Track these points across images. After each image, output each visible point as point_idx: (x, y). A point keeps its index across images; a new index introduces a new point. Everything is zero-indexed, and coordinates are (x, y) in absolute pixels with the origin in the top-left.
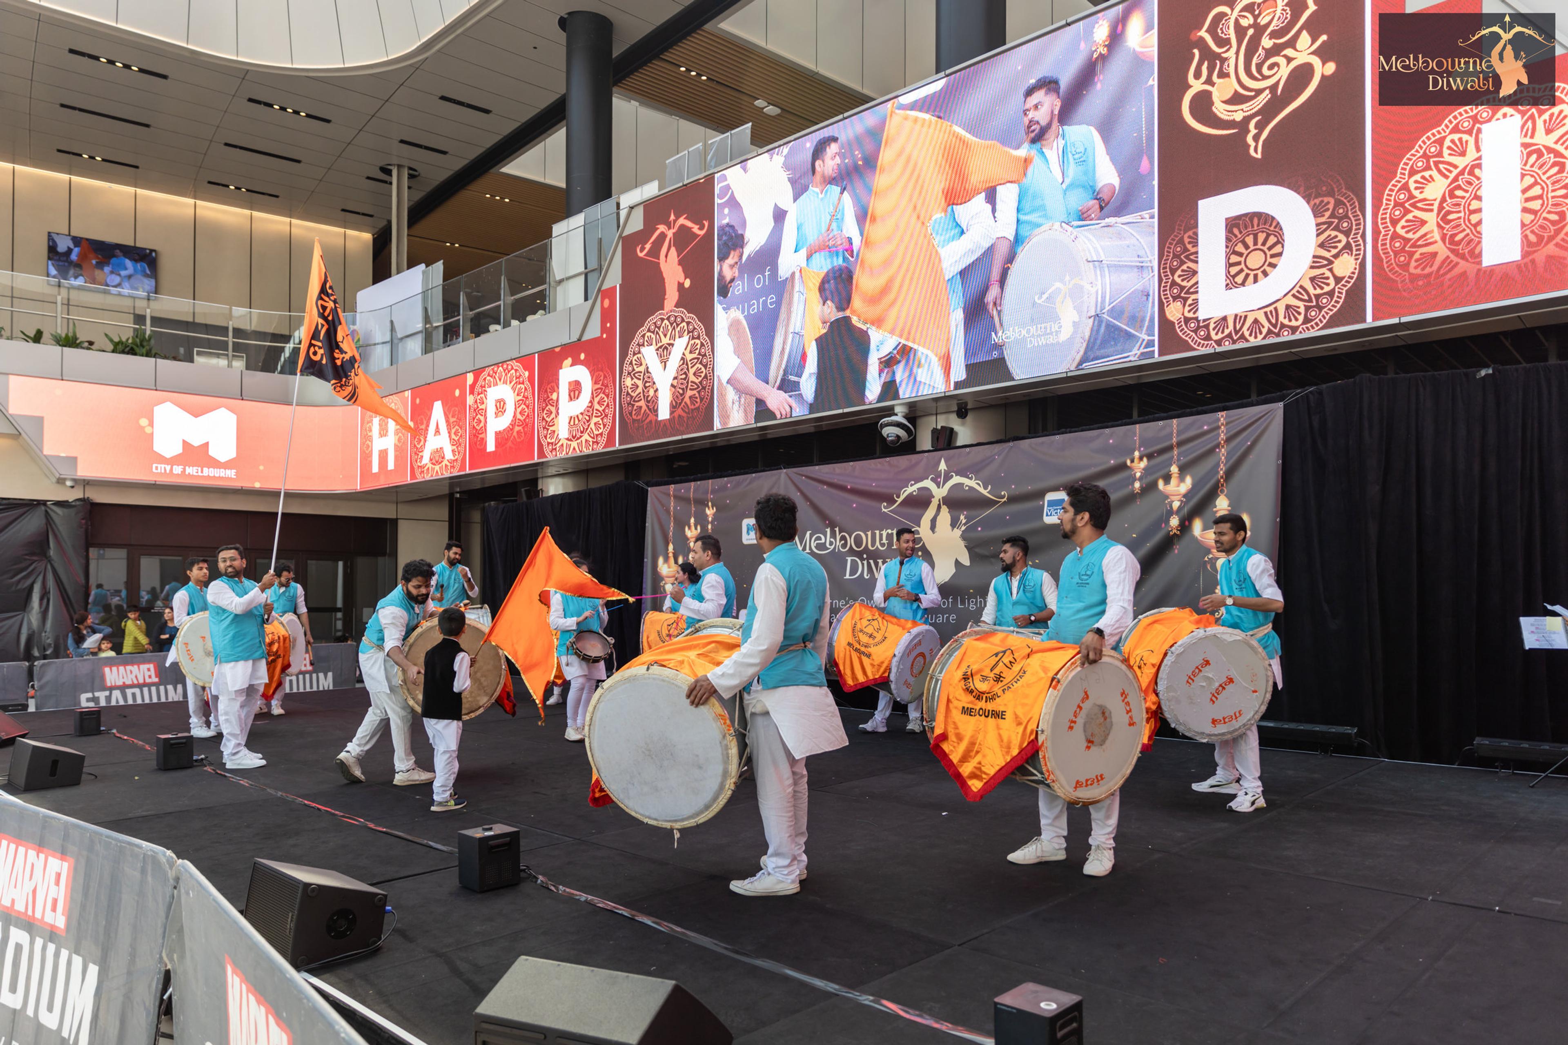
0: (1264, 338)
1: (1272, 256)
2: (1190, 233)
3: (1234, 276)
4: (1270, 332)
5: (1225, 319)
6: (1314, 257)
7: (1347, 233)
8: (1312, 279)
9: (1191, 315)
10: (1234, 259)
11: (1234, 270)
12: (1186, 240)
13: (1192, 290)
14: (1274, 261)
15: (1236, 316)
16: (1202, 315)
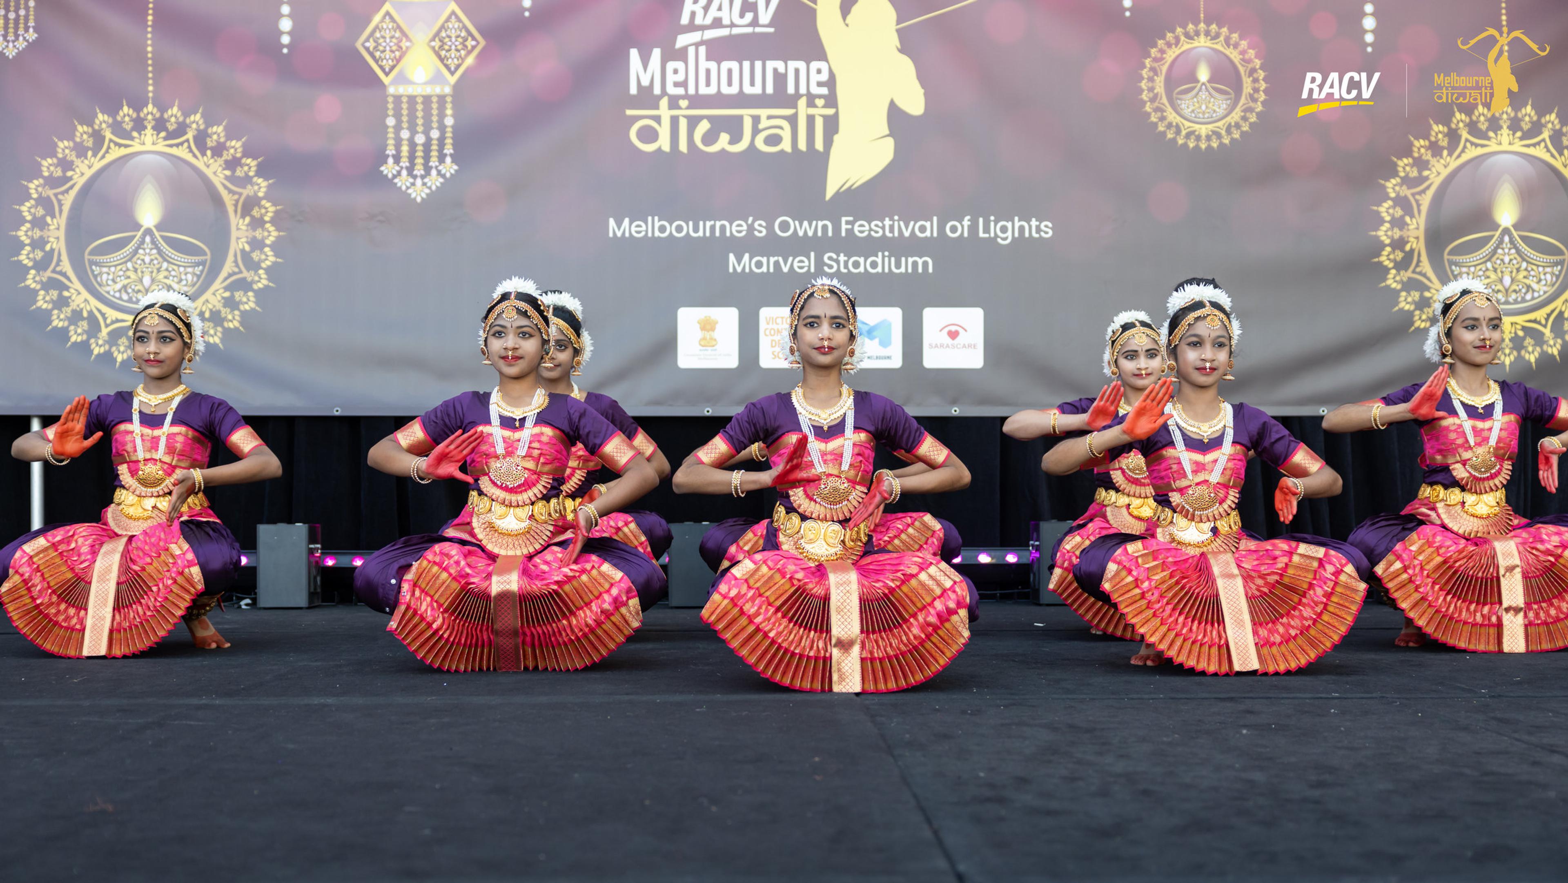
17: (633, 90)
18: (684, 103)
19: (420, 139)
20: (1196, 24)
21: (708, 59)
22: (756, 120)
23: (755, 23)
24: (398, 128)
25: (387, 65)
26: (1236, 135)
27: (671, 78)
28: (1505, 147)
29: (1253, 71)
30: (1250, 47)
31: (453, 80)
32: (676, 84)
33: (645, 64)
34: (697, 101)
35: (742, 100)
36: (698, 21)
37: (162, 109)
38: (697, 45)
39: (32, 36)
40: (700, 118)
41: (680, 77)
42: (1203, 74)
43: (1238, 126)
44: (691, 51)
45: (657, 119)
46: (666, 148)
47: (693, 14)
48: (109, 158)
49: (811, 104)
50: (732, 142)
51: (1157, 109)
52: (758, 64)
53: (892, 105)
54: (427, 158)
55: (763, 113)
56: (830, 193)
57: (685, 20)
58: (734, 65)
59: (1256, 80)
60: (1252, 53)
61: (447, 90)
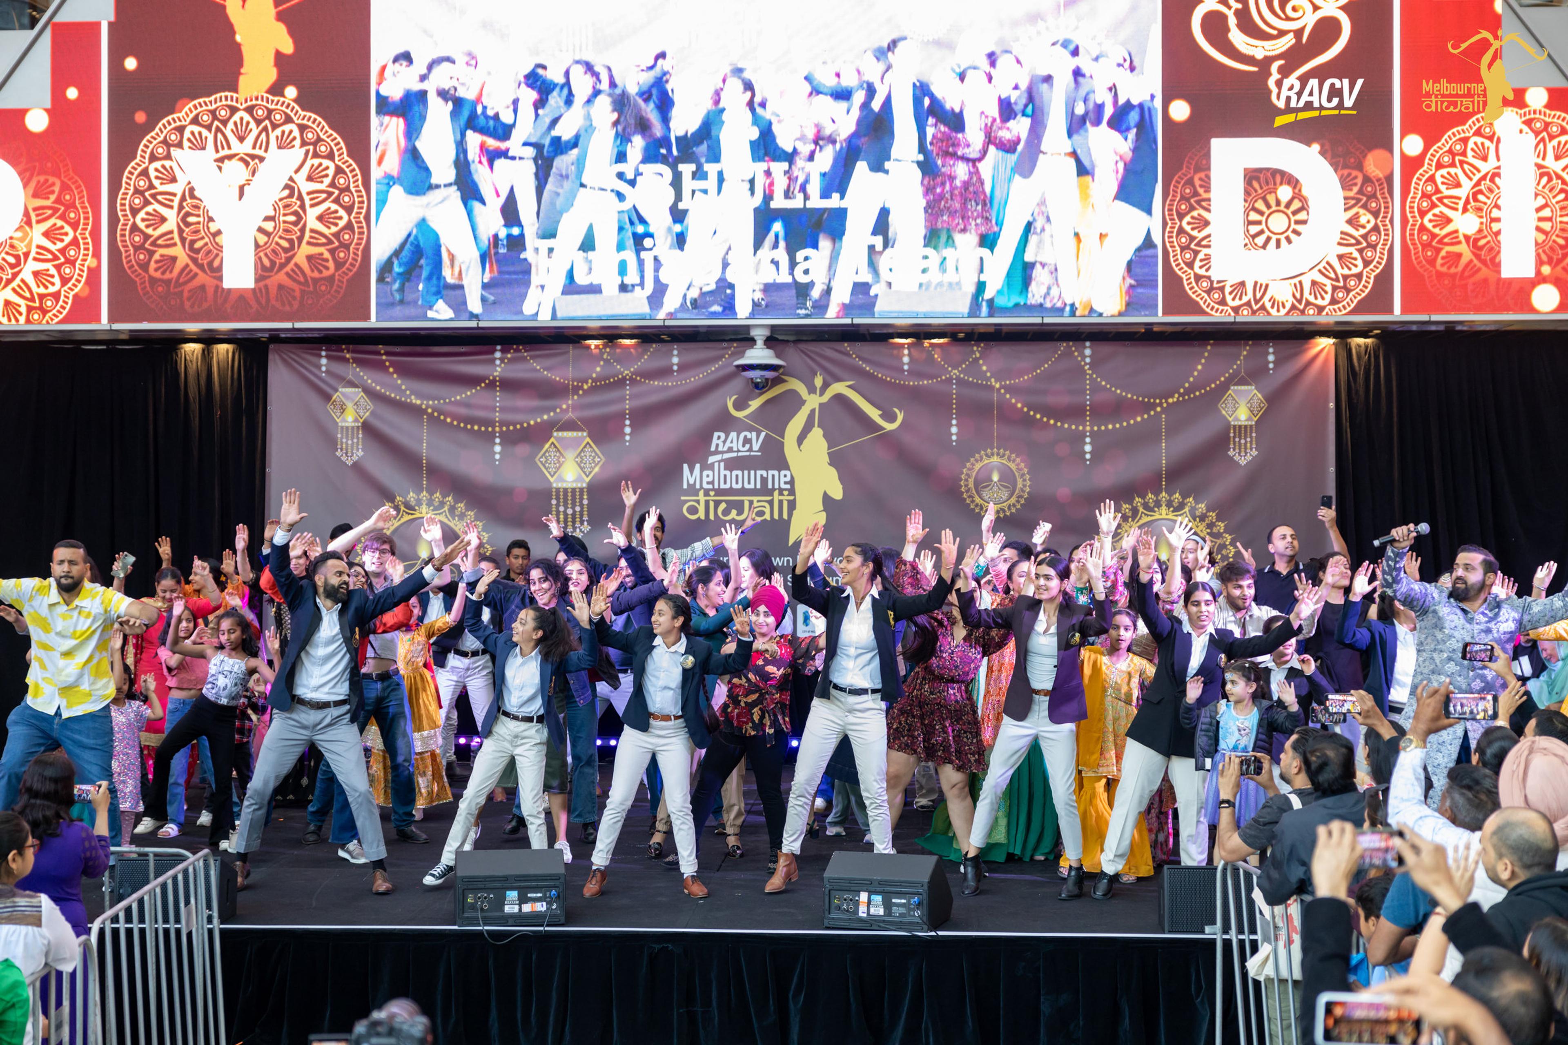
0: (1287, 314)
1: (1297, 222)
2: (1202, 175)
3: (1254, 237)
4: (1293, 307)
5: (1243, 284)
6: (1342, 233)
7: (1375, 214)
8: (1340, 257)
9: (1202, 272)
10: (1254, 216)
11: (1254, 229)
12: (1197, 182)
13: (1204, 243)
14: (1299, 228)
15: (1256, 283)
16: (1216, 274)
17: (685, 486)
18: (712, 493)
19: (570, 511)
20: (992, 449)
21: (725, 469)
22: (751, 502)
23: (750, 450)
24: (558, 505)
25: (552, 471)
26: (1014, 511)
27: (705, 480)
28: (1164, 516)
29: (1023, 475)
30: (1022, 461)
31: (587, 480)
32: (708, 483)
33: (692, 471)
34: (719, 492)
35: (744, 492)
36: (720, 449)
37: (431, 494)
38: (719, 462)
39: (361, 453)
40: (720, 502)
41: (710, 479)
42: (995, 477)
43: (1014, 505)
44: (716, 465)
45: (698, 502)
46: (703, 517)
47: (717, 445)
48: (403, 520)
49: (781, 494)
50: (739, 514)
51: (970, 497)
52: (752, 472)
53: (825, 494)
54: (574, 522)
55: (755, 499)
56: (790, 543)
57: (713, 448)
58: (739, 473)
59: (1024, 480)
60: (1023, 465)
61: (584, 485)
